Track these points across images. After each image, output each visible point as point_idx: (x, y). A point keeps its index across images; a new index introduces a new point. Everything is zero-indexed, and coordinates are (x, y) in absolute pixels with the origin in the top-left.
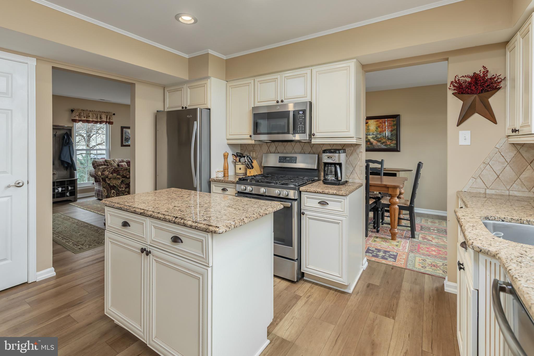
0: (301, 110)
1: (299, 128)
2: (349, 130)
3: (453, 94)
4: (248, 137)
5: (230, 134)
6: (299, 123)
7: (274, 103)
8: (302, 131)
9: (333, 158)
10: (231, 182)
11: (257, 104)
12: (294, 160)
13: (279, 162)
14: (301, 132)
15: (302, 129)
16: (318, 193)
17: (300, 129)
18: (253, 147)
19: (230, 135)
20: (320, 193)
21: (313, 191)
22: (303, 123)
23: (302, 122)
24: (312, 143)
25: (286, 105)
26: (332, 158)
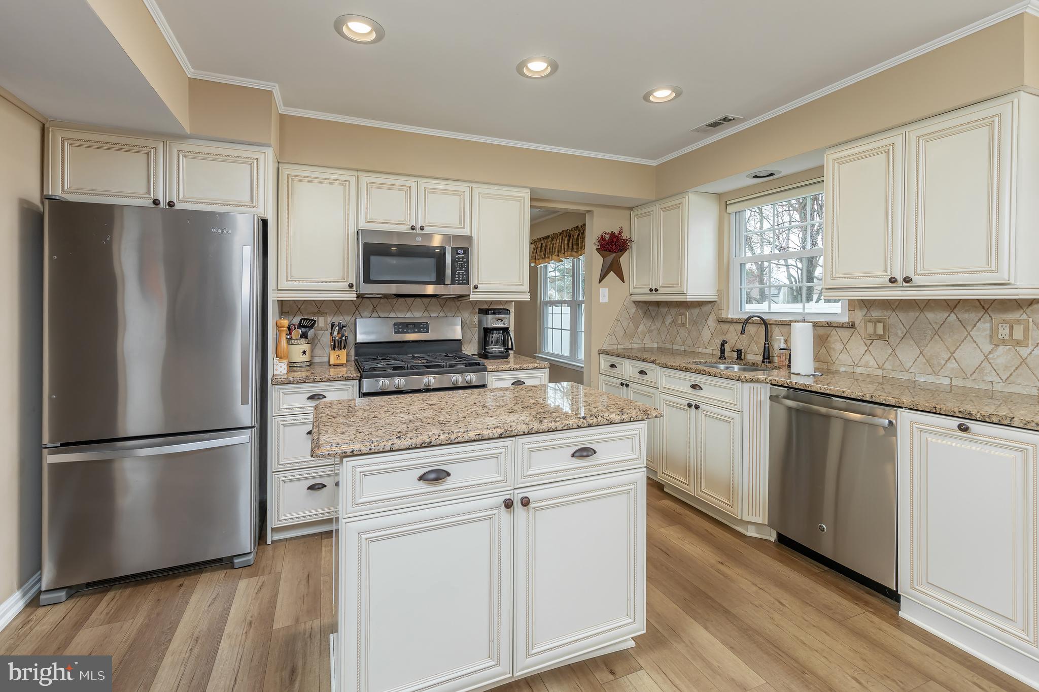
0: (461, 249)
1: (457, 276)
2: (523, 282)
3: (596, 249)
4: (345, 286)
5: (289, 279)
6: (458, 268)
7: (405, 229)
8: (463, 280)
9: (505, 321)
10: (340, 379)
11: (364, 225)
12: (423, 328)
13: (395, 333)
14: (461, 282)
15: (462, 278)
16: (514, 370)
17: (459, 277)
18: (319, 307)
19: (288, 281)
20: (517, 370)
21: (507, 369)
22: (464, 269)
23: (462, 267)
24: (470, 299)
25: (430, 236)
26: (502, 320)
